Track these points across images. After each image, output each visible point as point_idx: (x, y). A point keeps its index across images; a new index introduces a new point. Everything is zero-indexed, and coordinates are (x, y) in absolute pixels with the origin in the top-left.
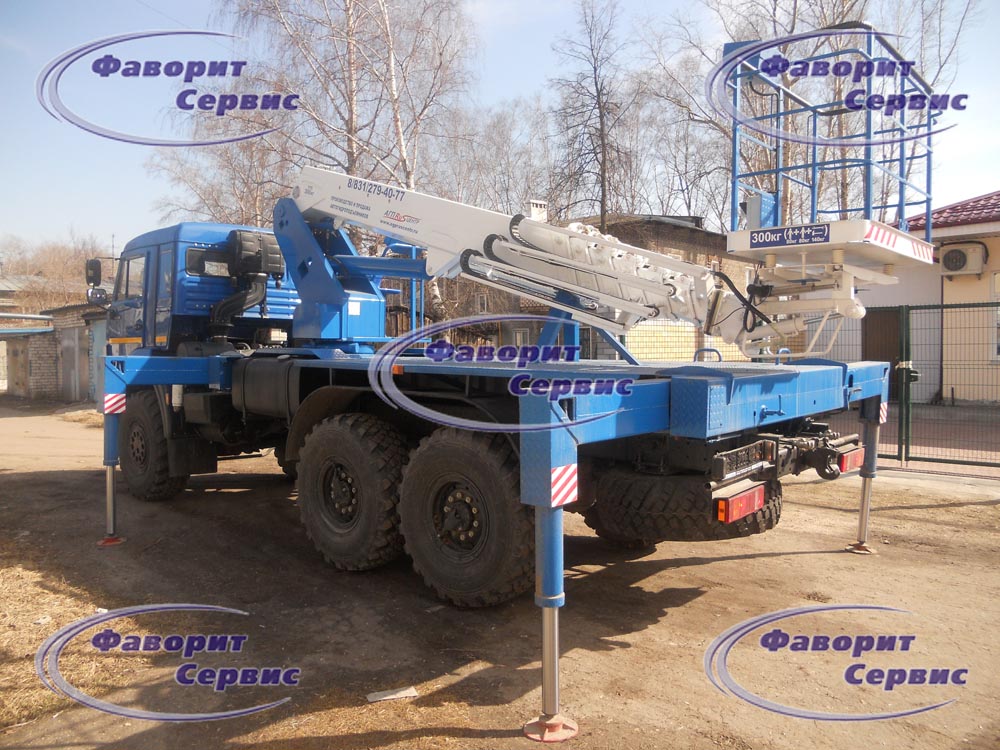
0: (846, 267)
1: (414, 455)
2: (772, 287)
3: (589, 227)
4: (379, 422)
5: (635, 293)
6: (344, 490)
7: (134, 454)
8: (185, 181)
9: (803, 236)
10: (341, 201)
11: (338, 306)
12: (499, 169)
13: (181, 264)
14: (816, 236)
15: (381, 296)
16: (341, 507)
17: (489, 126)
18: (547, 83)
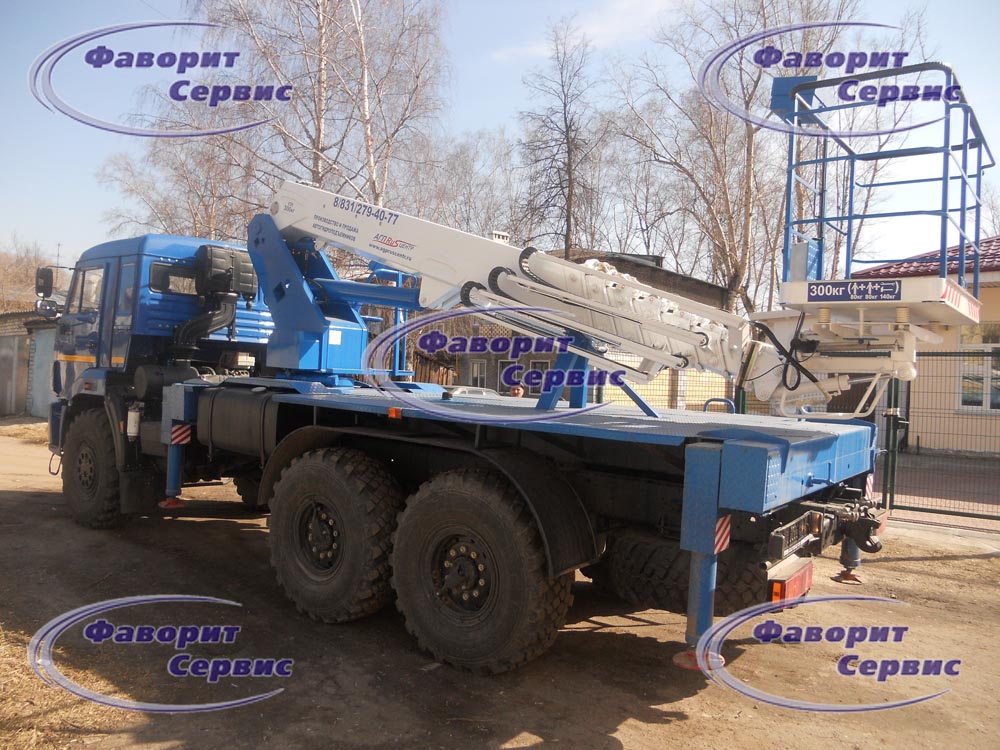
0: (912, 327)
1: (412, 501)
2: (818, 342)
3: (606, 264)
4: (366, 458)
5: (659, 339)
6: (324, 532)
7: (80, 478)
8: (138, 194)
9: (870, 292)
10: (325, 220)
11: (319, 334)
12: (462, 198)
13: (145, 279)
14: (884, 293)
15: (364, 325)
16: (319, 552)
17: (452, 156)
18: (518, 115)
